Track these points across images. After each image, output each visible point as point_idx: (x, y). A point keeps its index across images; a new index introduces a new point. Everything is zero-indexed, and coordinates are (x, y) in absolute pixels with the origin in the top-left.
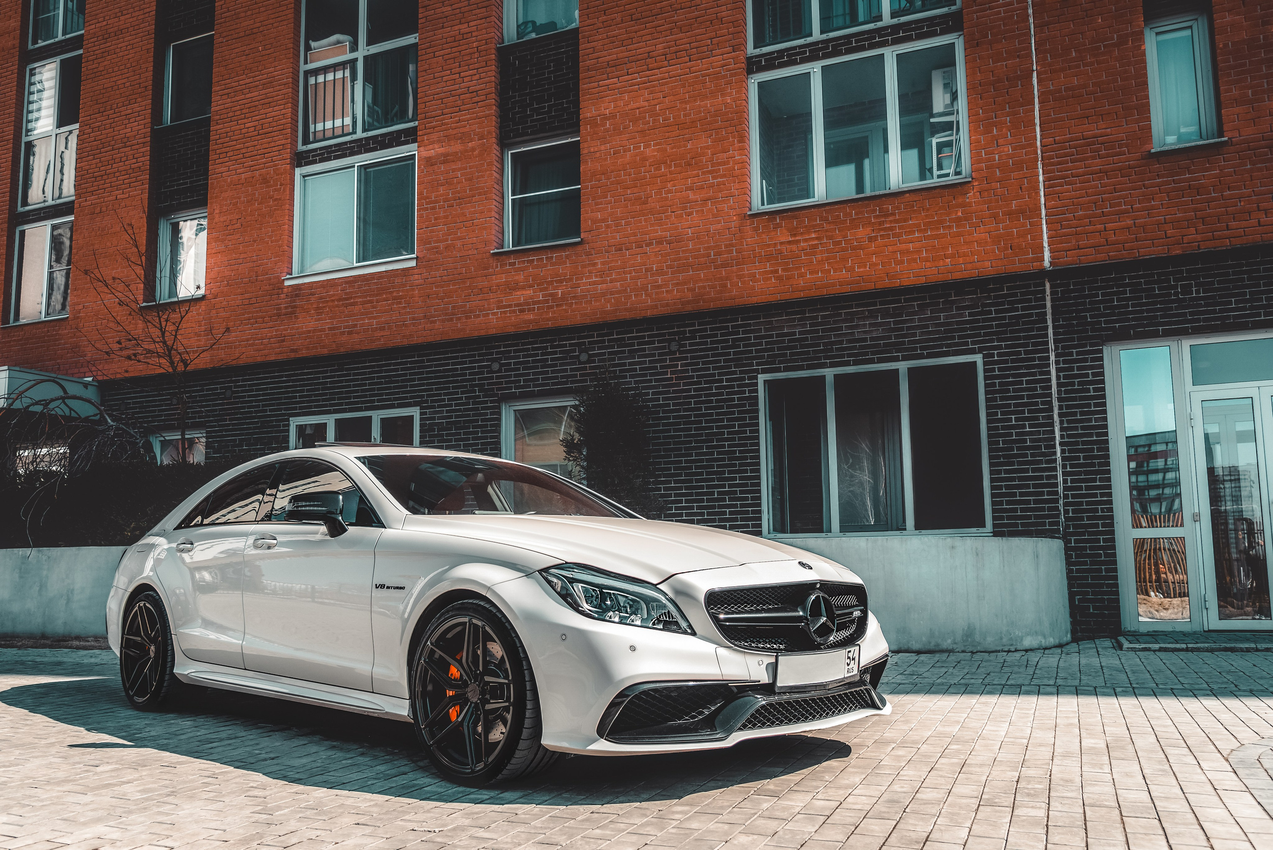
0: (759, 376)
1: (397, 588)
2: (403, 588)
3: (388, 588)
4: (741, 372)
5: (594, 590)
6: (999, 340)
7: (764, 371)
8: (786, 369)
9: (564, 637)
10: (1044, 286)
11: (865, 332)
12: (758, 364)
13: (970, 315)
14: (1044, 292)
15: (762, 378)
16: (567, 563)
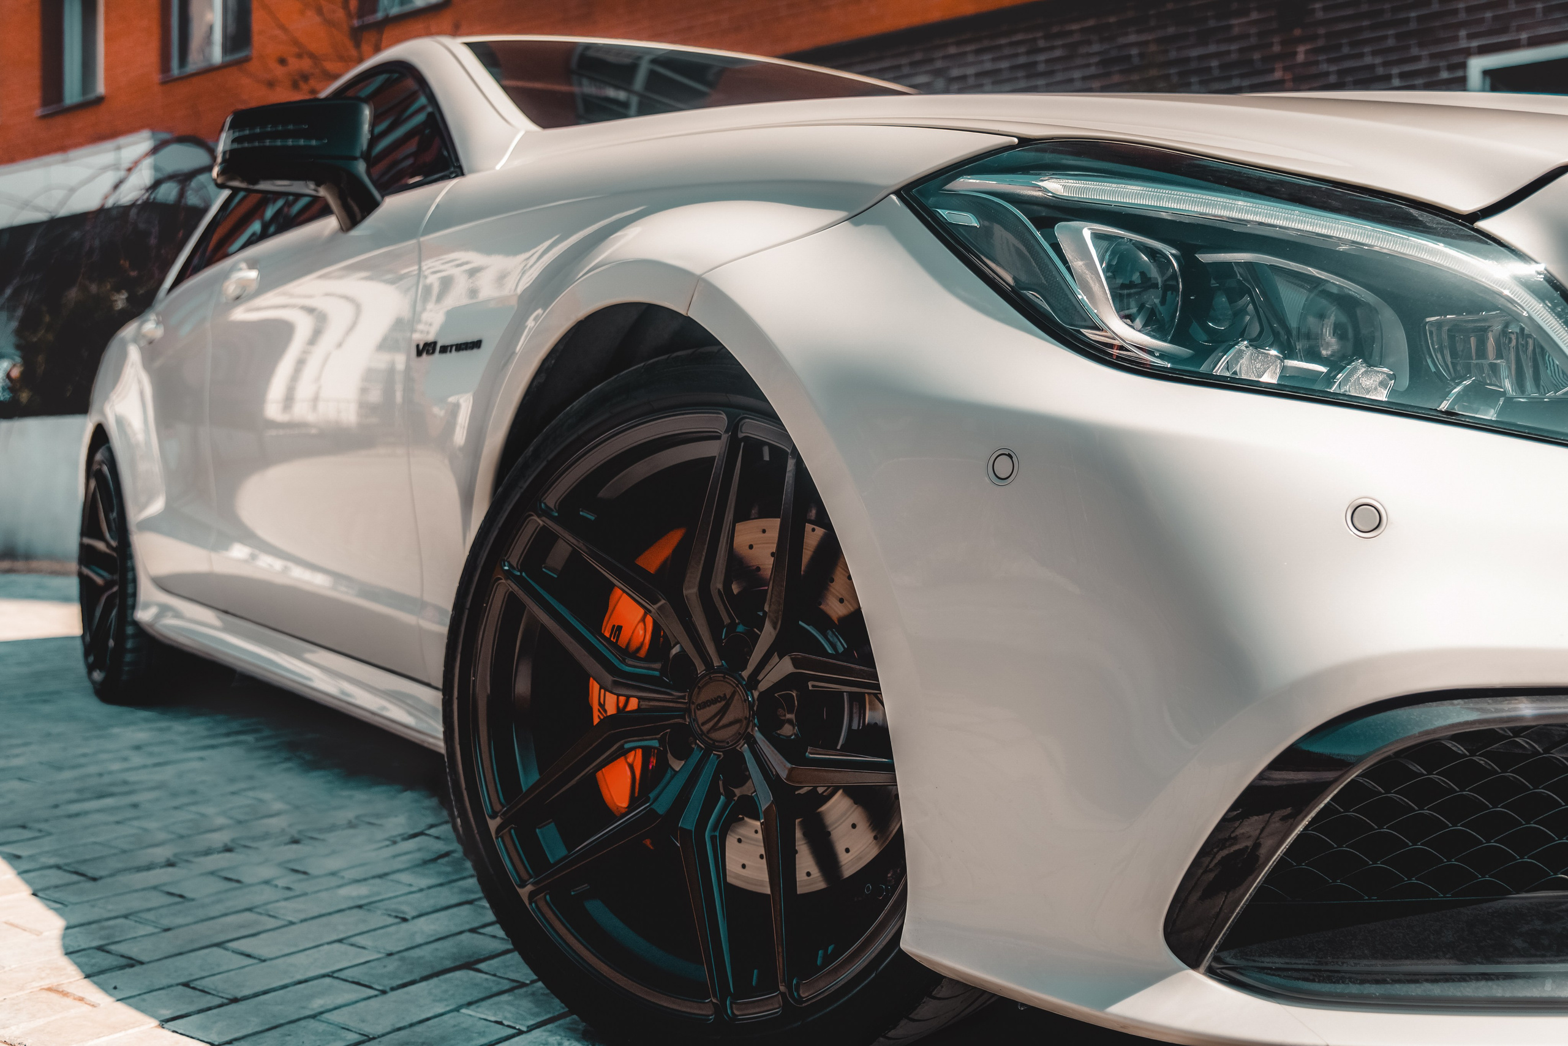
0: (1472, 62)
1: (461, 347)
2: (476, 345)
3: (444, 349)
4: (1432, 56)
5: (1153, 253)
7: (1483, 50)
8: (1534, 42)
9: (1003, 466)
12: (1471, 37)
15: (1476, 66)
16: (1024, 141)
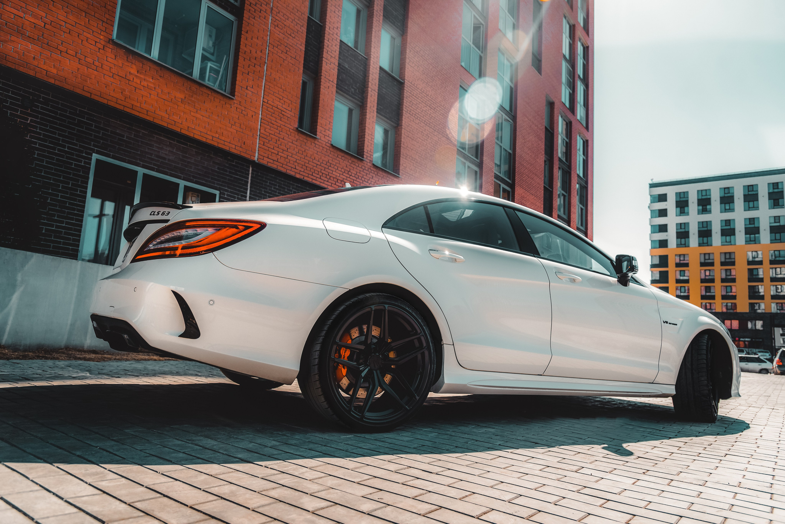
0: (94, 154)
1: (673, 324)
2: (676, 325)
3: (669, 323)
4: (80, 146)
6: (228, 187)
7: (98, 152)
10: (249, 168)
11: (166, 154)
12: (94, 145)
13: (218, 168)
14: (249, 171)
15: (95, 156)
